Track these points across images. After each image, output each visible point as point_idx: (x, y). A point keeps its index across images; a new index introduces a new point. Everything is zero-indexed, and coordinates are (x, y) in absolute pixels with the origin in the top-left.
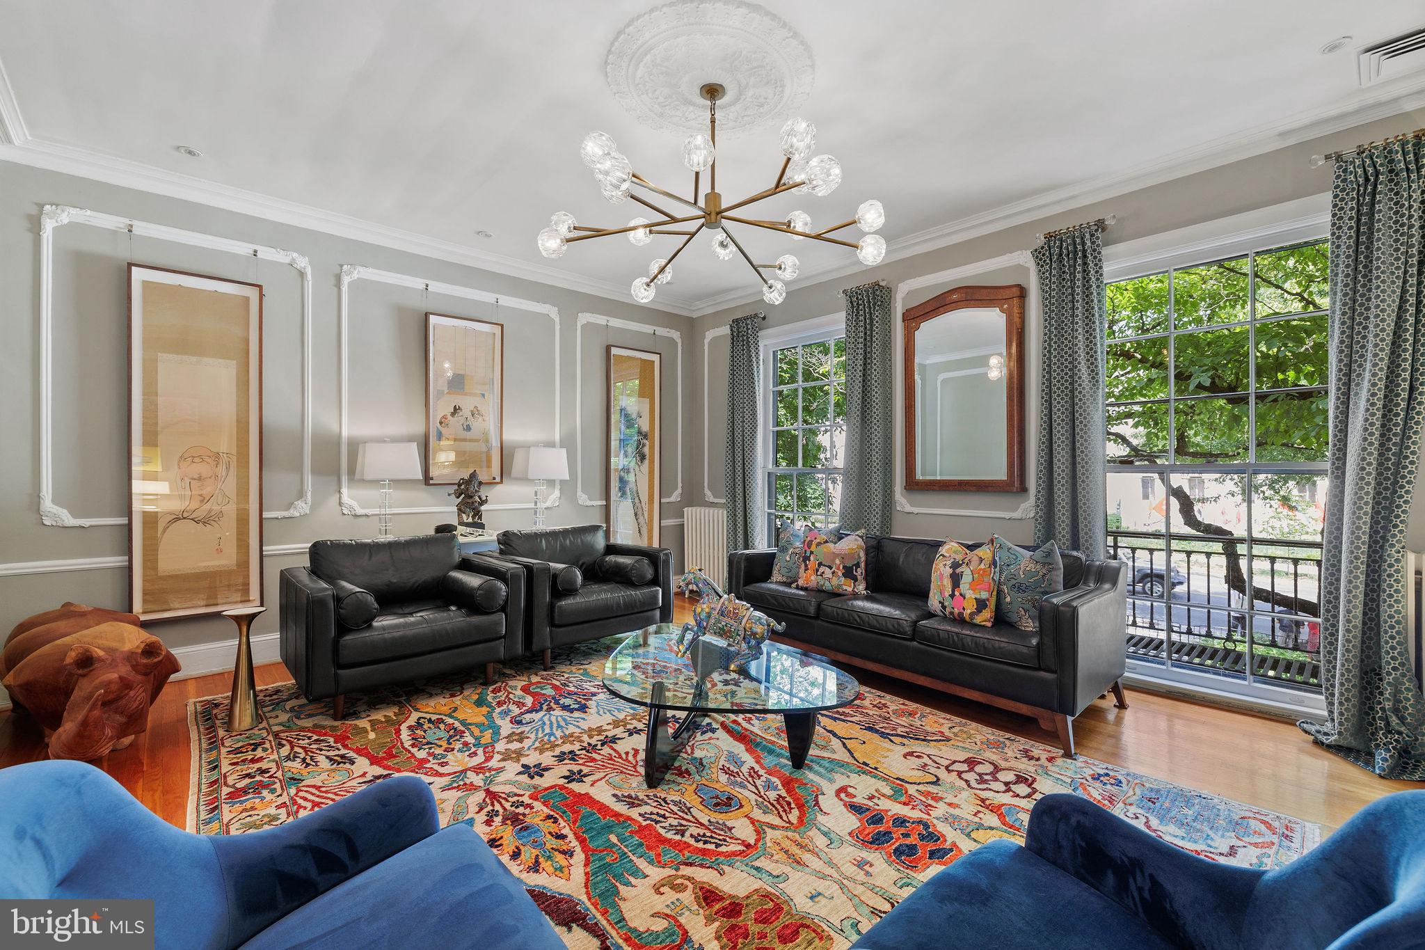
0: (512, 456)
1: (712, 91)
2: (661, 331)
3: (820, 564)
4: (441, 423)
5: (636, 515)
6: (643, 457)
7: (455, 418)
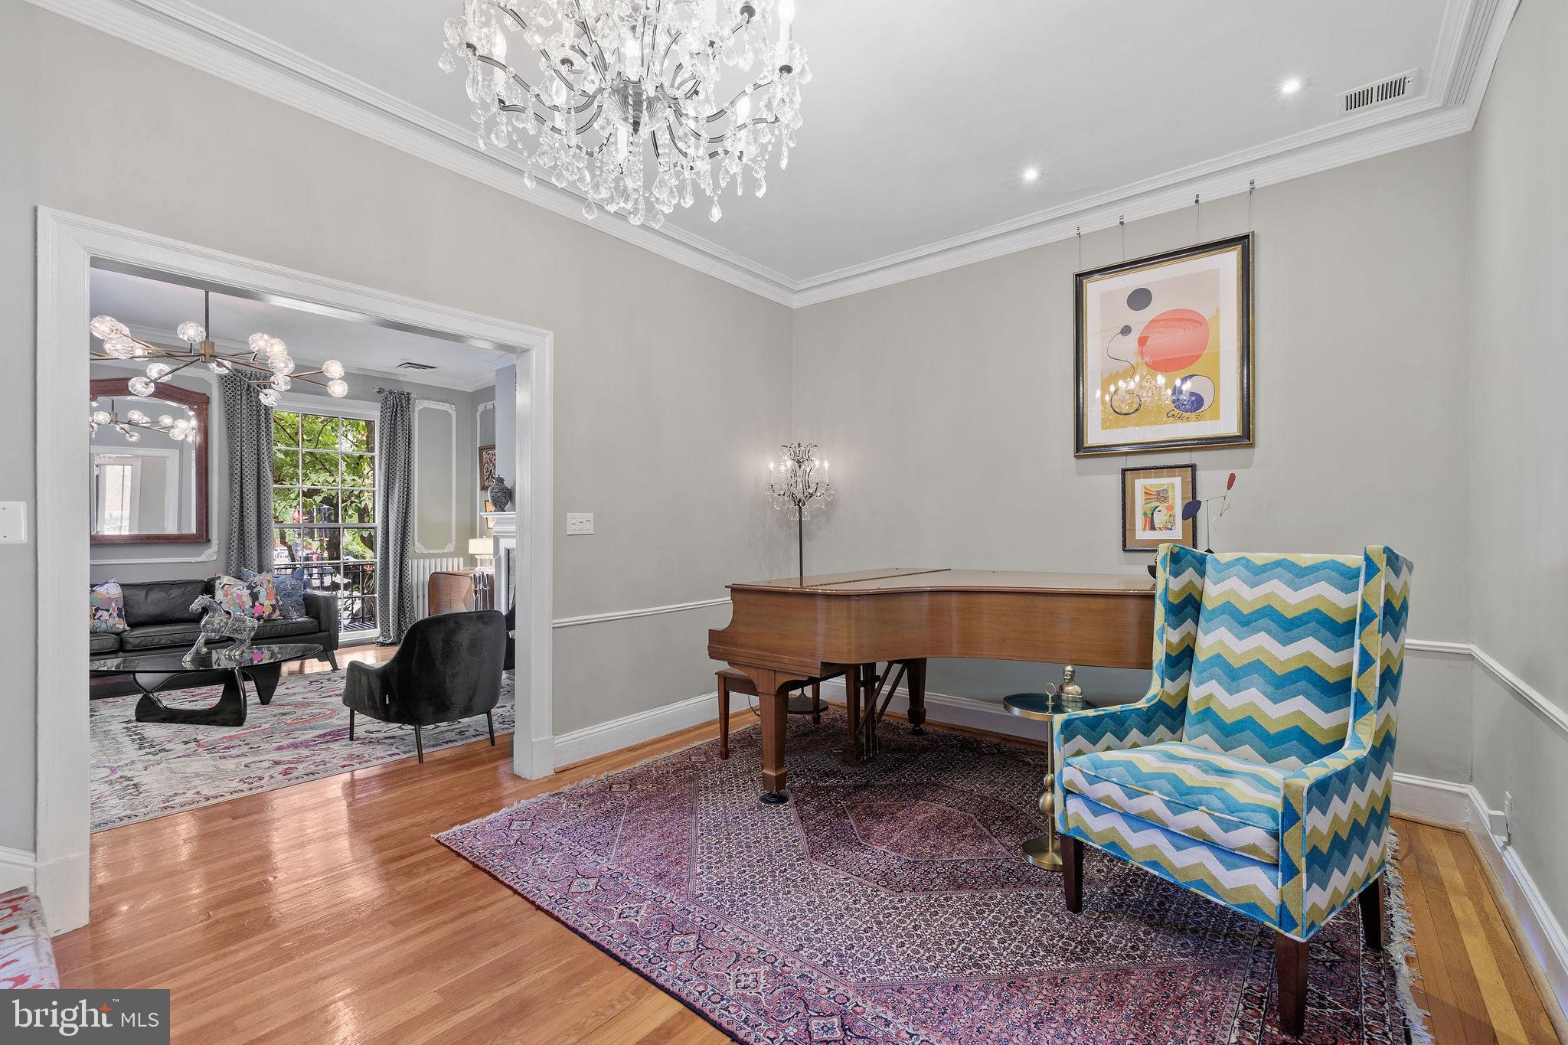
3: (97, 610)
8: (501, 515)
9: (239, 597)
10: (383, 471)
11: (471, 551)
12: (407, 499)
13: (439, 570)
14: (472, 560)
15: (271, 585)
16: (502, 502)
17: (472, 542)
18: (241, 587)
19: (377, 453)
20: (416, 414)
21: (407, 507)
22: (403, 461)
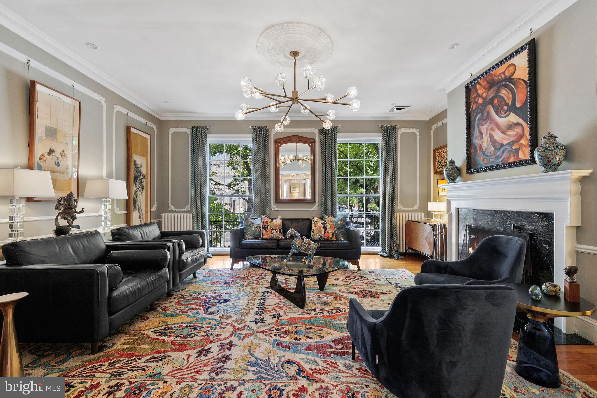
0: (84, 185)
1: (295, 54)
2: (149, 124)
3: (272, 229)
4: (40, 159)
5: (140, 218)
6: (143, 188)
7: (51, 157)
8: (453, 185)
9: (320, 228)
10: (383, 167)
11: (429, 209)
12: (395, 181)
13: (410, 219)
14: (429, 215)
15: (332, 223)
16: (454, 177)
17: (429, 204)
18: (320, 223)
19: (380, 159)
20: (399, 137)
21: (394, 185)
22: (392, 161)
